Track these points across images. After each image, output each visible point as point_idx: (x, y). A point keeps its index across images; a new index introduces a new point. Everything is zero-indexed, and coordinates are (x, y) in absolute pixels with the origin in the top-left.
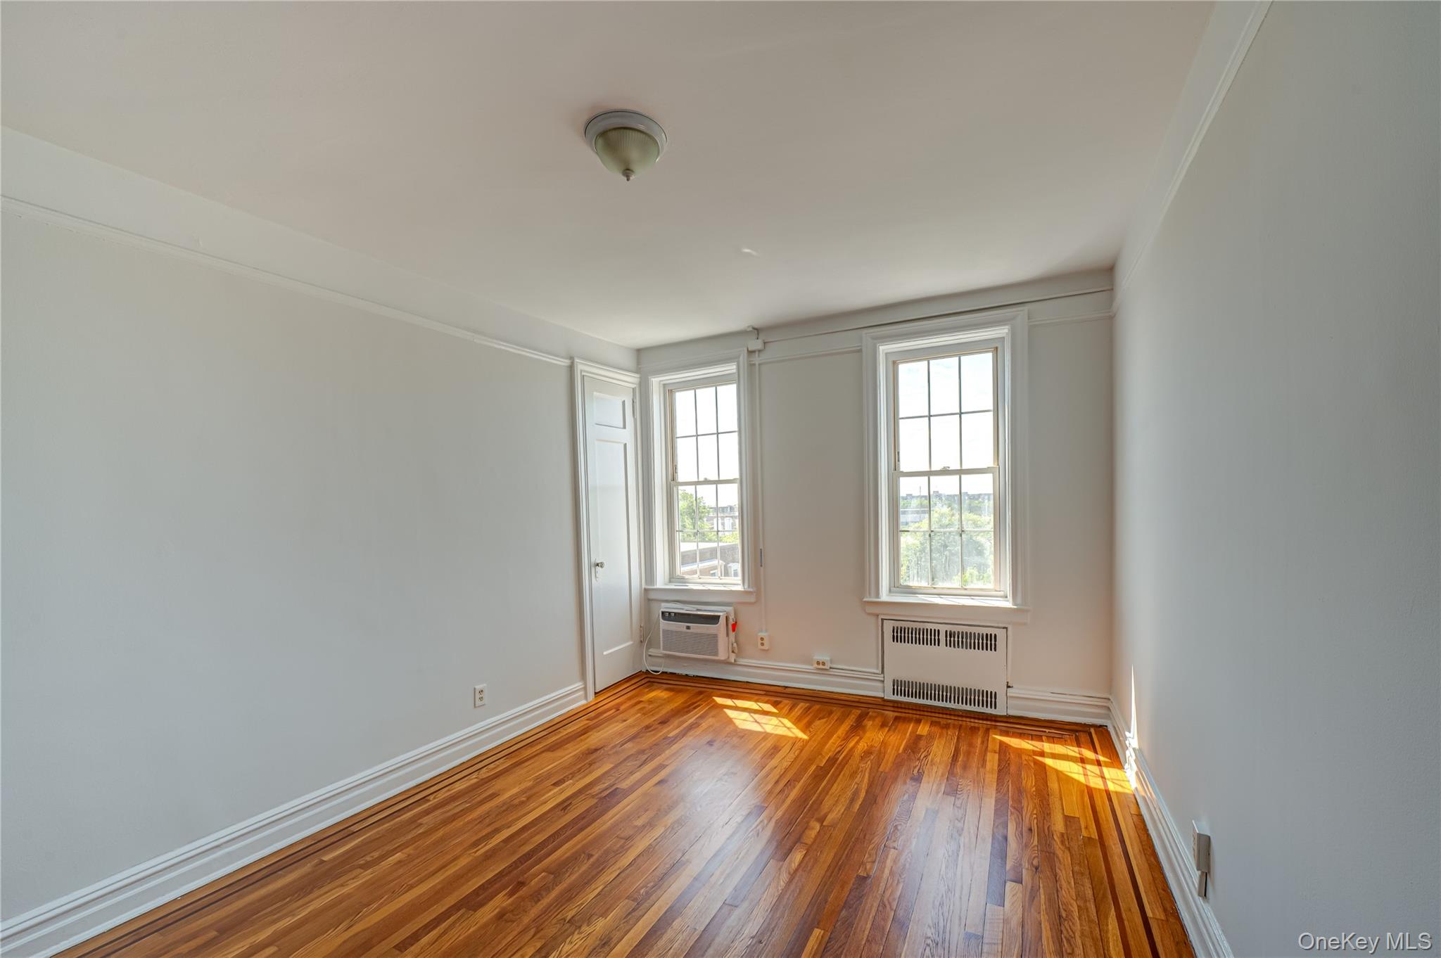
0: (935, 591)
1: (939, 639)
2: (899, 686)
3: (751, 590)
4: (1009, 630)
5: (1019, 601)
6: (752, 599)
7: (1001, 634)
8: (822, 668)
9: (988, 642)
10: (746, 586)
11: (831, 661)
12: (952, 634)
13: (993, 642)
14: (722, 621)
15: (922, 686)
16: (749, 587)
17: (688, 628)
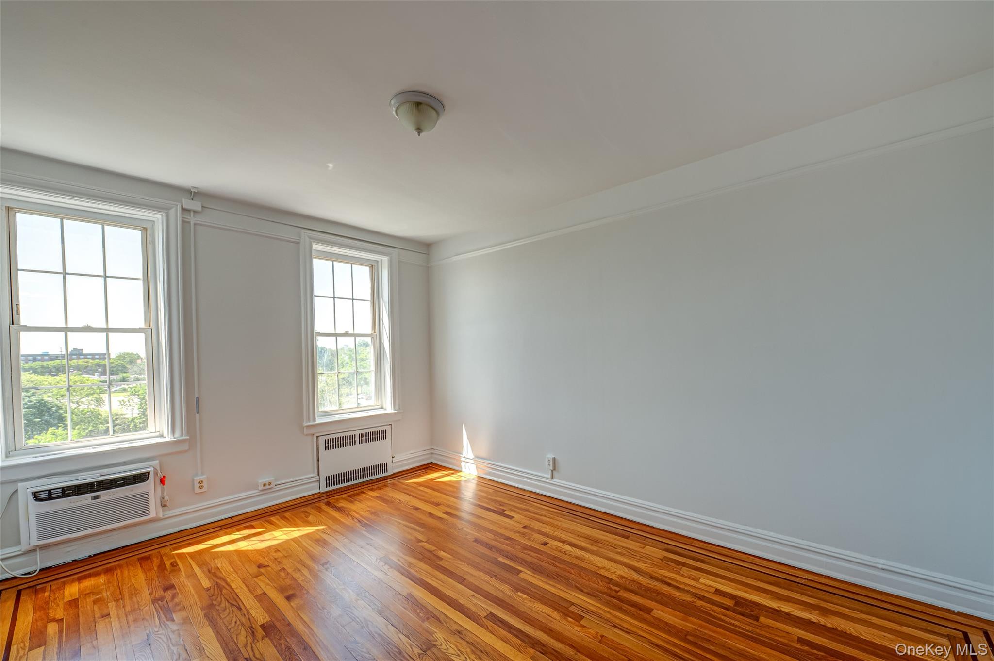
0: (342, 411)
1: (355, 441)
2: (330, 480)
3: (184, 438)
4: (392, 425)
5: (397, 407)
6: (186, 447)
7: (388, 428)
8: (267, 487)
9: (381, 435)
10: (178, 434)
11: (276, 480)
12: (362, 435)
13: (384, 434)
14: (151, 476)
15: (345, 474)
16: (182, 435)
17: (96, 498)
